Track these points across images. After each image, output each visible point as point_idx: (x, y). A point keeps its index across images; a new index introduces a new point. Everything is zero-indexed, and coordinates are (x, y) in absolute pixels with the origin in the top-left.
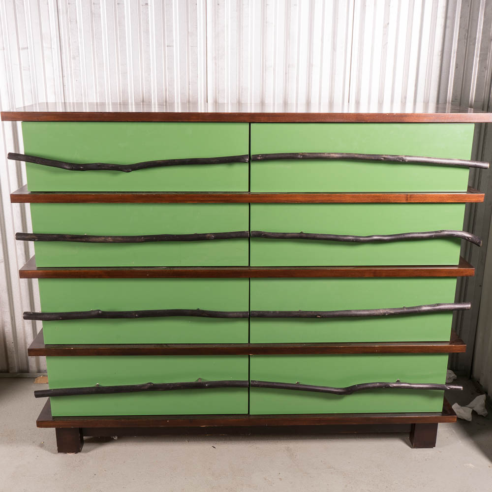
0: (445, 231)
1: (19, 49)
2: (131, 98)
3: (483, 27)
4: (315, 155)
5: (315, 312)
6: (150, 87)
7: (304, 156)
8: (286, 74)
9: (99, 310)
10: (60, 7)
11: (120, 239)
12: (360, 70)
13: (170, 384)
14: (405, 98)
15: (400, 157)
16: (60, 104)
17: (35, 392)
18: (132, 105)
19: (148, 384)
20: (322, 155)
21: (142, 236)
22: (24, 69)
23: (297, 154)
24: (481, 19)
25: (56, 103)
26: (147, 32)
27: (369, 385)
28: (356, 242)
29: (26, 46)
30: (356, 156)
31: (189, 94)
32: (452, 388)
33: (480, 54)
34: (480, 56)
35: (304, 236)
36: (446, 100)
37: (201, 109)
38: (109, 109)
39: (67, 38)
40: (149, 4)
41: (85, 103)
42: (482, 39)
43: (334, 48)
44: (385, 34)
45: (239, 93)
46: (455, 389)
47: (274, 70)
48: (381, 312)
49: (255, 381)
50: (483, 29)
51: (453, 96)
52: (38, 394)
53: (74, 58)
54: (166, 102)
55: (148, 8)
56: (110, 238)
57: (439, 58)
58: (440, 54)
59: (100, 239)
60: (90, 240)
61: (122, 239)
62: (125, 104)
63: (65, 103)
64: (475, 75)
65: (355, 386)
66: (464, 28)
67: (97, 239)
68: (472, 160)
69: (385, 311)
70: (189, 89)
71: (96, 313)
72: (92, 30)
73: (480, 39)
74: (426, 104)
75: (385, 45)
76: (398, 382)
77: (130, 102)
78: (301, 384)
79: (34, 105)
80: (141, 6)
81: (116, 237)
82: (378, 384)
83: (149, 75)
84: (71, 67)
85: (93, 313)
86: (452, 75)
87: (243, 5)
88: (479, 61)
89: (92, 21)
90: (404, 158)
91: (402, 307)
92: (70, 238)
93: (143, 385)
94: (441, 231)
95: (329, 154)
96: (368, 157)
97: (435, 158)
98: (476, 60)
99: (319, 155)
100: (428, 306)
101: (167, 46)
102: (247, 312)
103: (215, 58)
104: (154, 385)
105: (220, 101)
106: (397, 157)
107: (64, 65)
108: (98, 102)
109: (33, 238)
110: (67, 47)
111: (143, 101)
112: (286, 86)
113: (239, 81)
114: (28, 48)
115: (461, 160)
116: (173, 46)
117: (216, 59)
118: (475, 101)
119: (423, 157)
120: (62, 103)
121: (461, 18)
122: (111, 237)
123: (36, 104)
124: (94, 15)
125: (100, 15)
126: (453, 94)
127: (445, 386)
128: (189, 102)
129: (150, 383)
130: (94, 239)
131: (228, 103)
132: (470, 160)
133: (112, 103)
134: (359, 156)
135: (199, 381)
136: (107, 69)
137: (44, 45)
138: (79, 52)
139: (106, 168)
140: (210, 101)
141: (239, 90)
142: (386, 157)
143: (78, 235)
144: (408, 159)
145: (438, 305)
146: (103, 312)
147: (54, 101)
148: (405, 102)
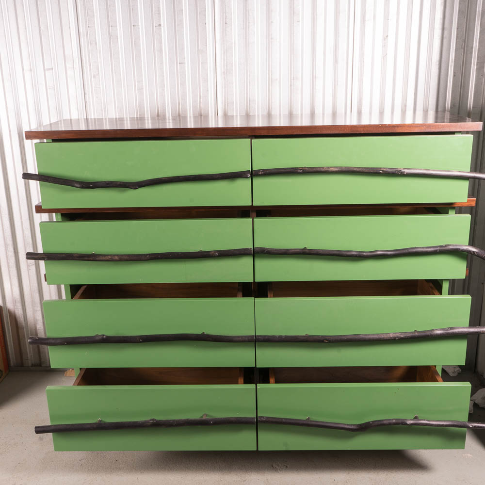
0: (450, 245)
1: (44, 70)
2: (147, 111)
3: (480, 36)
4: (314, 170)
5: (322, 336)
6: (164, 101)
7: (304, 170)
8: (291, 85)
9: (104, 335)
10: (81, 30)
11: (126, 257)
12: (361, 81)
13: (174, 421)
14: (406, 106)
15: (398, 169)
16: (83, 120)
17: (36, 428)
18: (148, 120)
19: (151, 420)
20: (322, 169)
21: (147, 254)
22: (49, 89)
23: (297, 169)
24: (477, 29)
25: (79, 119)
26: (161, 51)
27: (385, 422)
28: (359, 257)
29: (51, 67)
30: (355, 169)
31: (200, 107)
32: (475, 426)
33: (477, 63)
34: (477, 64)
35: (307, 251)
36: (445, 107)
37: (212, 124)
38: (128, 126)
39: (88, 58)
40: (162, 25)
41: (106, 119)
42: (479, 49)
43: (336, 61)
44: (385, 46)
45: (247, 106)
46: (478, 427)
47: (280, 82)
48: (391, 336)
49: (263, 417)
50: (479, 38)
51: (451, 103)
52: (39, 429)
53: (94, 77)
54: (179, 115)
55: (161, 29)
56: (116, 257)
57: (437, 67)
58: (438, 63)
59: (107, 258)
60: (97, 259)
61: (128, 258)
62: (142, 119)
63: (87, 119)
64: (472, 83)
65: (369, 422)
66: (461, 38)
67: (104, 258)
68: (471, 171)
69: (395, 335)
70: (200, 102)
71: (100, 337)
72: (111, 51)
73: (477, 48)
74: (426, 112)
75: (384, 57)
76: (416, 418)
77: (146, 116)
78: (311, 420)
79: (59, 122)
80: (155, 27)
81: (122, 255)
82: (394, 421)
83: (164, 90)
84: (91, 85)
85: (97, 338)
86: (450, 82)
87: (249, 23)
88: (477, 69)
89: (110, 43)
90: (403, 171)
91: (413, 331)
92: (77, 257)
93: (146, 422)
94: (446, 246)
95: (328, 168)
96: (367, 171)
97: (434, 170)
98: (474, 68)
99: (319, 169)
100: (441, 329)
101: (180, 63)
102: (252, 336)
103: (224, 72)
104: (157, 421)
105: (230, 114)
106: (395, 170)
107: (86, 83)
108: (118, 117)
109: (43, 258)
110: (88, 66)
111: (158, 116)
112: (291, 98)
113: (247, 94)
114: (52, 69)
115: (460, 172)
116: (185, 63)
117: (224, 74)
118: (473, 108)
119: (421, 169)
120: (84, 119)
121: (457, 29)
122: (117, 255)
123: (61, 121)
124: (112, 37)
125: (117, 36)
126: (451, 101)
127: (468, 424)
128: (201, 115)
129: (153, 420)
130: (101, 258)
131: (237, 116)
132: (469, 171)
133: (130, 118)
134: (358, 170)
135: (204, 418)
136: (124, 87)
137: (67, 65)
138: (99, 71)
139: (114, 185)
140: (220, 113)
141: (247, 103)
142: (385, 170)
143: (85, 254)
144: (407, 171)
145: (451, 328)
146: (108, 337)
147: (77, 118)
148: (405, 110)
